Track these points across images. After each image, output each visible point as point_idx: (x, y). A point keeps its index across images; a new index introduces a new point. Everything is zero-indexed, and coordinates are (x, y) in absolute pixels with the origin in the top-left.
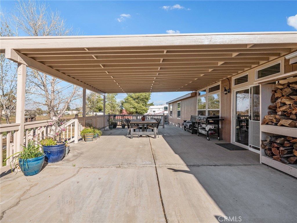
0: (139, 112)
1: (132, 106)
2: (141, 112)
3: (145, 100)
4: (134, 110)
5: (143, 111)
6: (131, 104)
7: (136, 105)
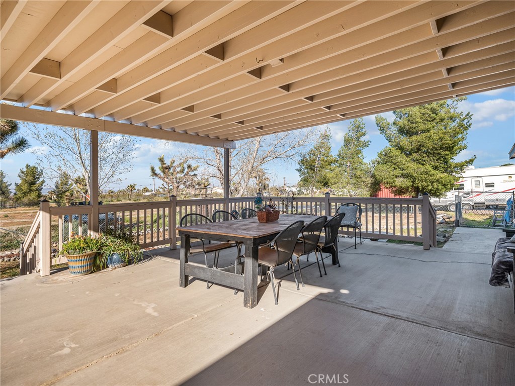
0: (423, 189)
1: (398, 172)
2: (430, 187)
3: (443, 153)
4: (406, 183)
5: (435, 184)
6: (396, 165)
7: (412, 167)
